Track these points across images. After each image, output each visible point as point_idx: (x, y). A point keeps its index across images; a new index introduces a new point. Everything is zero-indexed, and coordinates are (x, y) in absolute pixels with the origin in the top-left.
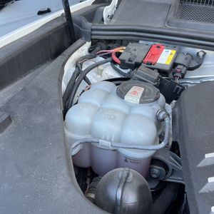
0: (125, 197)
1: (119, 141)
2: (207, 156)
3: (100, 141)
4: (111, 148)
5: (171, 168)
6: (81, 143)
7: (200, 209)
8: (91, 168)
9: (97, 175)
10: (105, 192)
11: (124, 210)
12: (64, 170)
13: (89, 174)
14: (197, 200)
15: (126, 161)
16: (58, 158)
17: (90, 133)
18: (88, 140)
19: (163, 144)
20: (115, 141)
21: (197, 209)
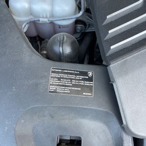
0: (65, 51)
1: (52, 16)
2: (108, 17)
3: (40, 19)
4: (48, 22)
5: (87, 24)
6: (27, 23)
7: (105, 48)
8: (38, 36)
9: (44, 40)
10: (52, 50)
11: (65, 57)
12: (25, 45)
13: (38, 39)
14: (103, 44)
15: (60, 27)
16: (18, 38)
17: (31, 14)
18: (31, 20)
19: (81, 13)
20: (50, 17)
21: (103, 49)
